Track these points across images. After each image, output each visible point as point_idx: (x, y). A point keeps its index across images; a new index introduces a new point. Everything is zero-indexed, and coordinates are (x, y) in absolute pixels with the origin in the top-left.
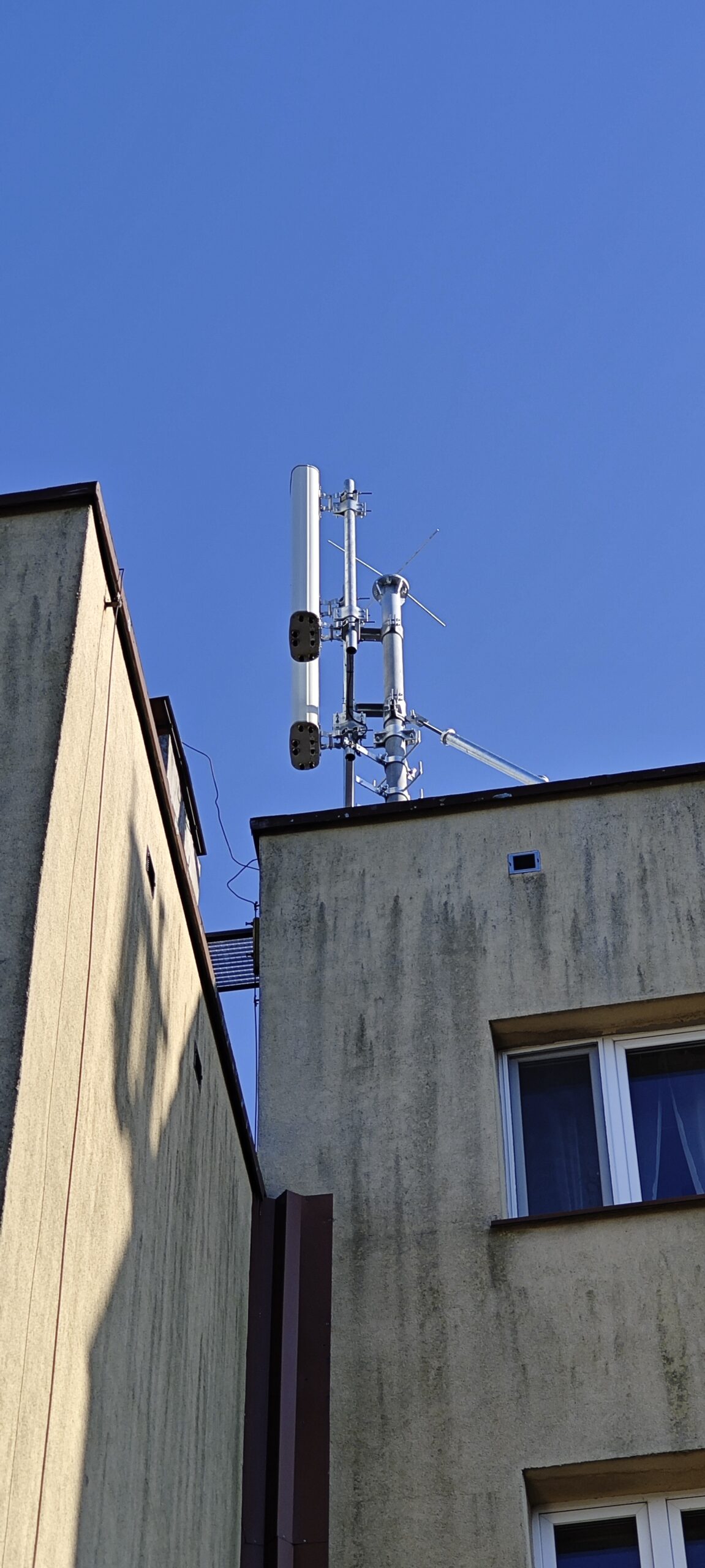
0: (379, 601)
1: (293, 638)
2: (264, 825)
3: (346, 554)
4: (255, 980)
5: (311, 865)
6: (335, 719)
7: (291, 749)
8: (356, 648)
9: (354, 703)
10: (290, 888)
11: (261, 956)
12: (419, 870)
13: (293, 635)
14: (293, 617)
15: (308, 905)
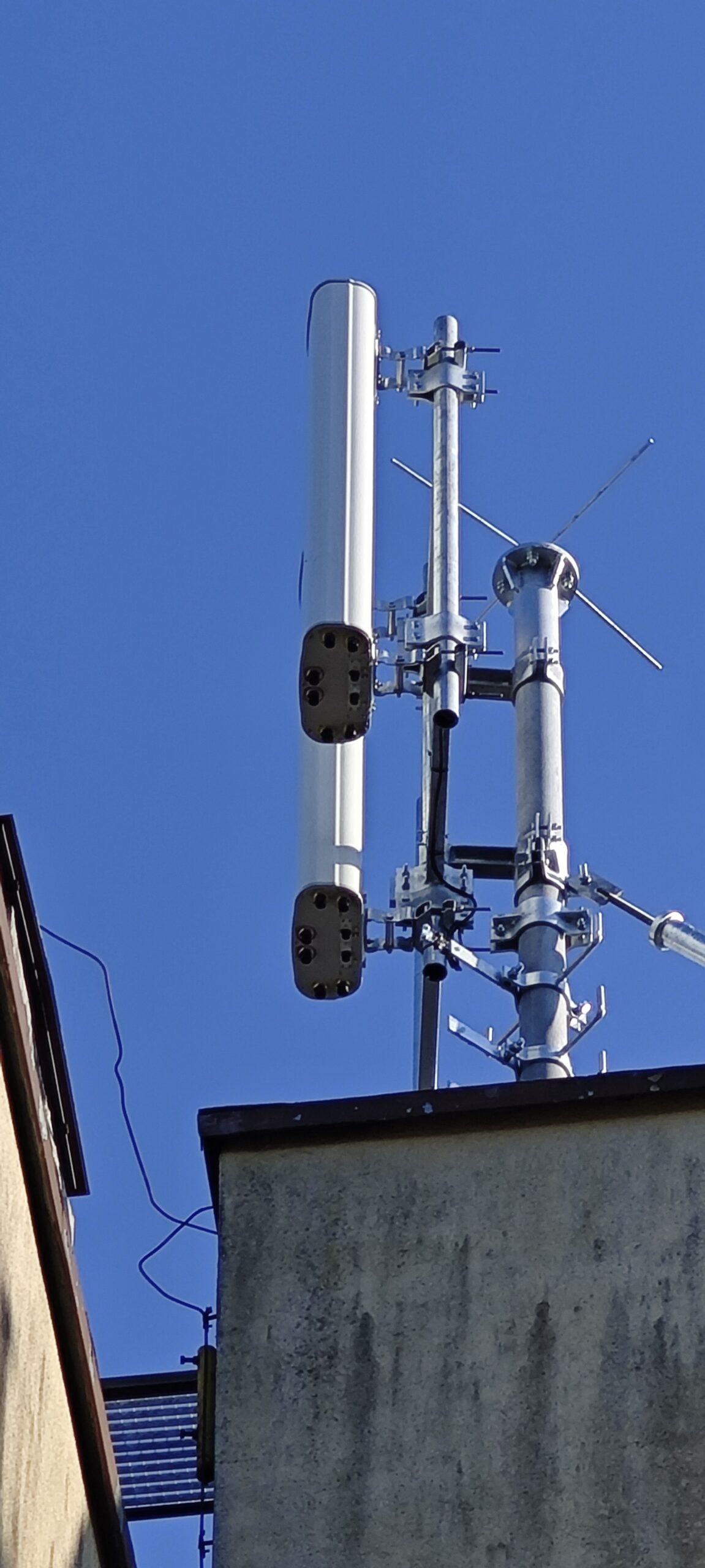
0: (509, 604)
1: (309, 684)
2: (231, 1127)
3: (437, 489)
4: (202, 1495)
5: (341, 1223)
6: (400, 882)
7: (295, 950)
8: (458, 715)
9: (448, 843)
10: (290, 1277)
11: (218, 1439)
12: (596, 1241)
13: (307, 679)
14: (310, 636)
15: (331, 1319)
